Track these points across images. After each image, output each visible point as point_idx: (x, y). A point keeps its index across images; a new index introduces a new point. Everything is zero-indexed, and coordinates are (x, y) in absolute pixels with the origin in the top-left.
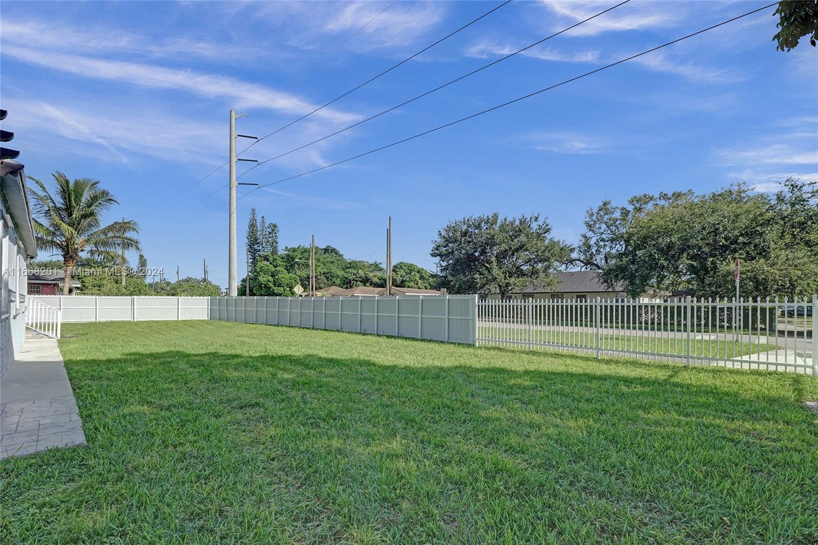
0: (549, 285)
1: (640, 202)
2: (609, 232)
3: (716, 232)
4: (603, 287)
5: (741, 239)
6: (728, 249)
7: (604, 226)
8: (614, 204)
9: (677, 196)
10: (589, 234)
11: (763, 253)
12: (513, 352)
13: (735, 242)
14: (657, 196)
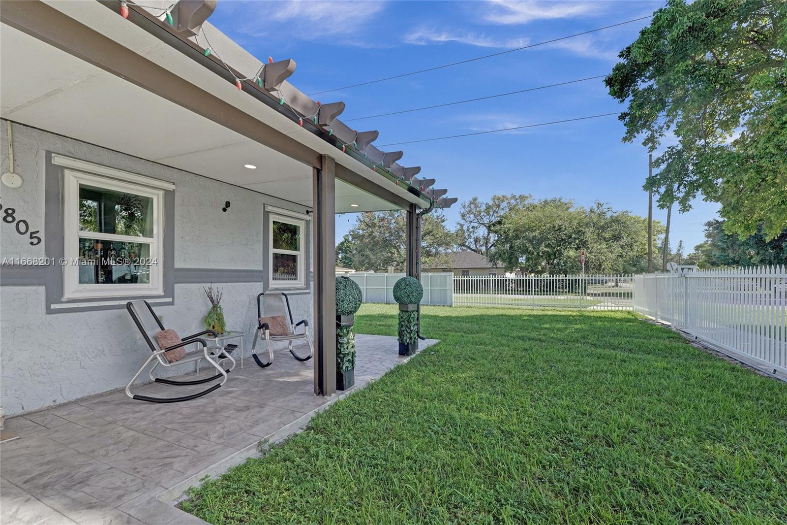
0: (446, 263)
1: (498, 201)
2: (476, 221)
3: (560, 229)
4: (490, 265)
5: (573, 236)
6: (565, 242)
7: (472, 216)
8: (479, 200)
9: (522, 198)
10: (462, 222)
11: (584, 244)
12: (488, 308)
13: (570, 237)
14: (509, 196)
